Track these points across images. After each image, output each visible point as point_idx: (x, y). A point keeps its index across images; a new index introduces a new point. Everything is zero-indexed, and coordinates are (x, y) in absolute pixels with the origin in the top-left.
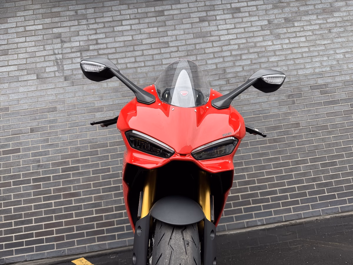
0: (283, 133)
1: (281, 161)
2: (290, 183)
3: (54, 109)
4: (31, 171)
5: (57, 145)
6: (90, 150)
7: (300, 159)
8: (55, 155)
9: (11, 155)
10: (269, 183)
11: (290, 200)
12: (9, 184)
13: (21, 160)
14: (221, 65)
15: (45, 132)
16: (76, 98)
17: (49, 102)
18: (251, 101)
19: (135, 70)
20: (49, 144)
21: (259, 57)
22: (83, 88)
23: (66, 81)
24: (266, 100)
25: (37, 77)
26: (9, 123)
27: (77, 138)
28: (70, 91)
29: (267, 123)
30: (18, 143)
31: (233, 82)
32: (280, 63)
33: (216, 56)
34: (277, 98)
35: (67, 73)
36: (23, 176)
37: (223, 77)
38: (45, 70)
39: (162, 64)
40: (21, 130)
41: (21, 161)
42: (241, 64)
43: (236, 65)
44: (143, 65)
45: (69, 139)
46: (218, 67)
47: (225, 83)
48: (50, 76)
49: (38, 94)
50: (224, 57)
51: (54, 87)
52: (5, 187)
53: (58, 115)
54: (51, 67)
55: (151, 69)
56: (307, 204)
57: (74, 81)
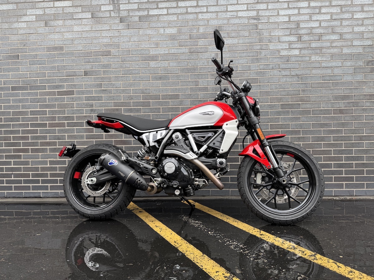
0: (352, 104)
1: (343, 135)
2: (347, 159)
3: (108, 53)
4: (84, 115)
5: (110, 92)
6: (143, 101)
7: (365, 135)
8: (108, 101)
9: (65, 96)
10: (325, 156)
11: (344, 176)
12: (63, 125)
13: (75, 102)
14: (295, 17)
15: (98, 76)
16: (131, 42)
17: (104, 45)
18: (323, 65)
19: (195, 16)
20: (102, 90)
21: (342, 12)
22: (139, 32)
23: (121, 23)
24: (340, 64)
25: (92, 16)
26: (64, 64)
27: (131, 86)
28: (125, 34)
29: (336, 91)
30: (72, 85)
31: (306, 40)
32: (366, 22)
33: (290, 6)
34: (353, 64)
35: (124, 14)
36: (76, 118)
37: (295, 33)
38: (100, 8)
39: (227, 11)
40: (75, 72)
41: (75, 104)
42: (318, 19)
43: (313, 19)
44: (205, 11)
45: (122, 87)
46: (291, 20)
47: (297, 40)
48: (105, 16)
49: (93, 35)
50: (299, 8)
51: (109, 29)
52: (60, 127)
53: (112, 60)
54: (107, 6)
55: (214, 15)
56: (362, 182)
57: (130, 23)
